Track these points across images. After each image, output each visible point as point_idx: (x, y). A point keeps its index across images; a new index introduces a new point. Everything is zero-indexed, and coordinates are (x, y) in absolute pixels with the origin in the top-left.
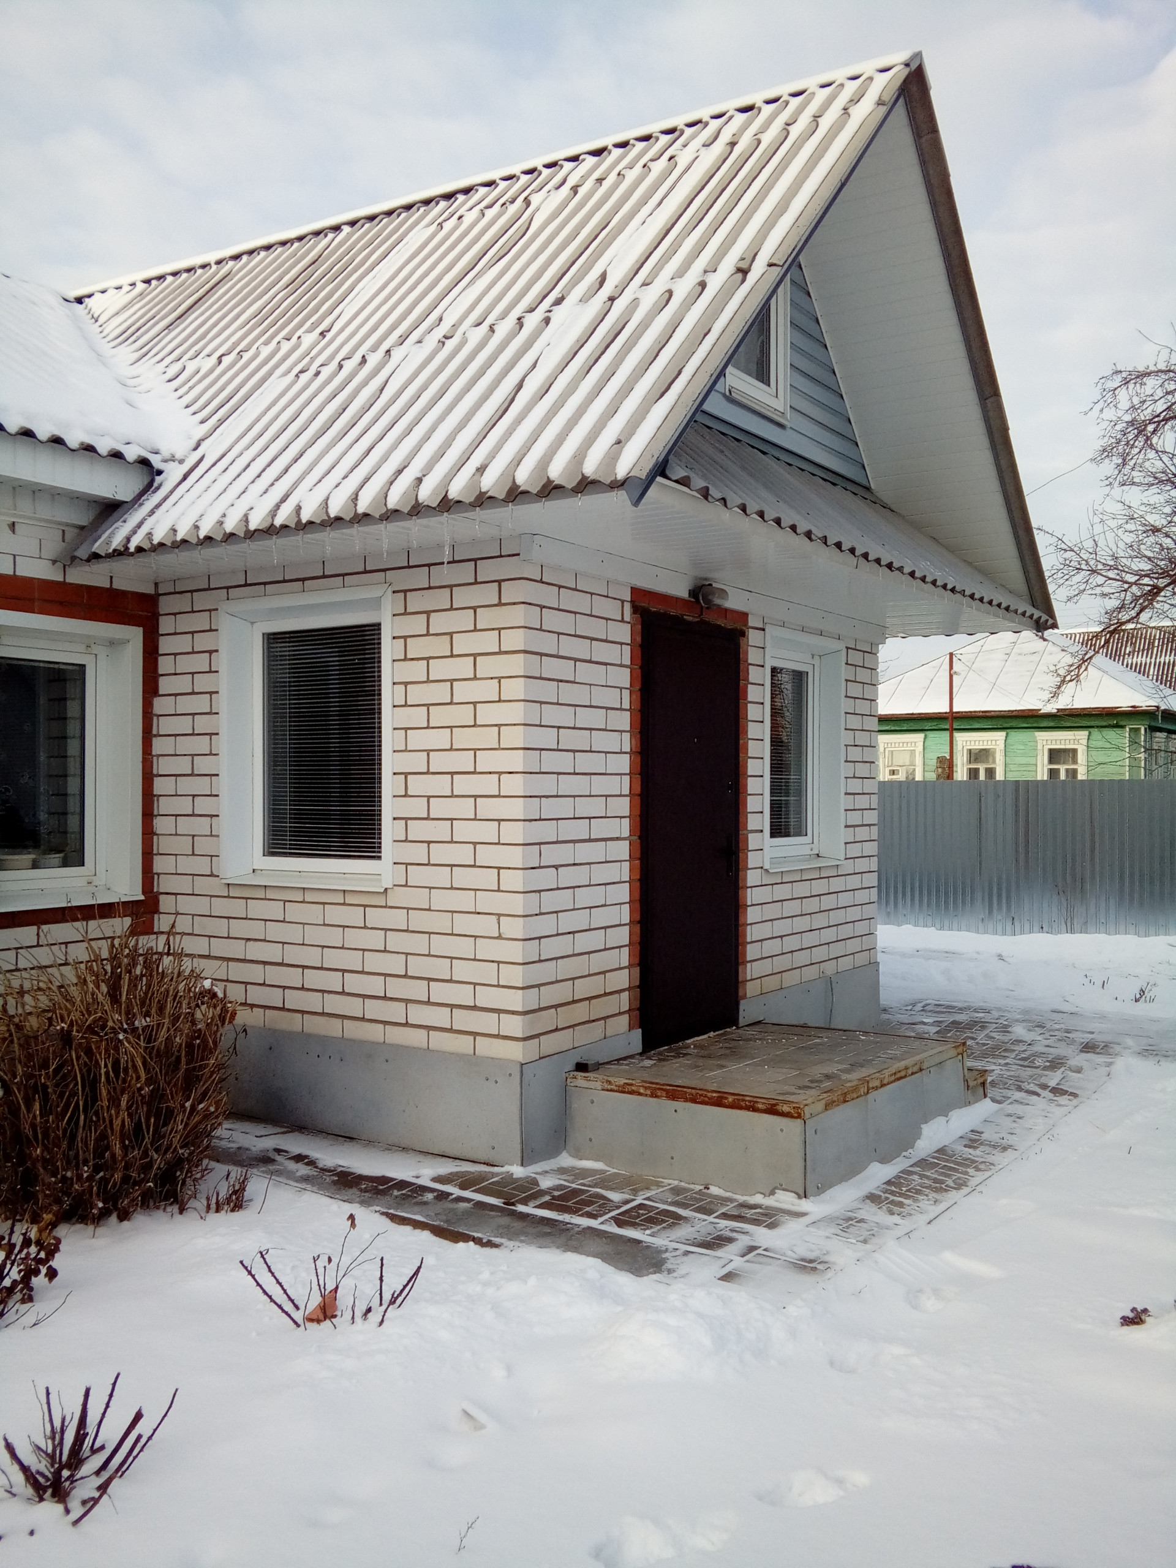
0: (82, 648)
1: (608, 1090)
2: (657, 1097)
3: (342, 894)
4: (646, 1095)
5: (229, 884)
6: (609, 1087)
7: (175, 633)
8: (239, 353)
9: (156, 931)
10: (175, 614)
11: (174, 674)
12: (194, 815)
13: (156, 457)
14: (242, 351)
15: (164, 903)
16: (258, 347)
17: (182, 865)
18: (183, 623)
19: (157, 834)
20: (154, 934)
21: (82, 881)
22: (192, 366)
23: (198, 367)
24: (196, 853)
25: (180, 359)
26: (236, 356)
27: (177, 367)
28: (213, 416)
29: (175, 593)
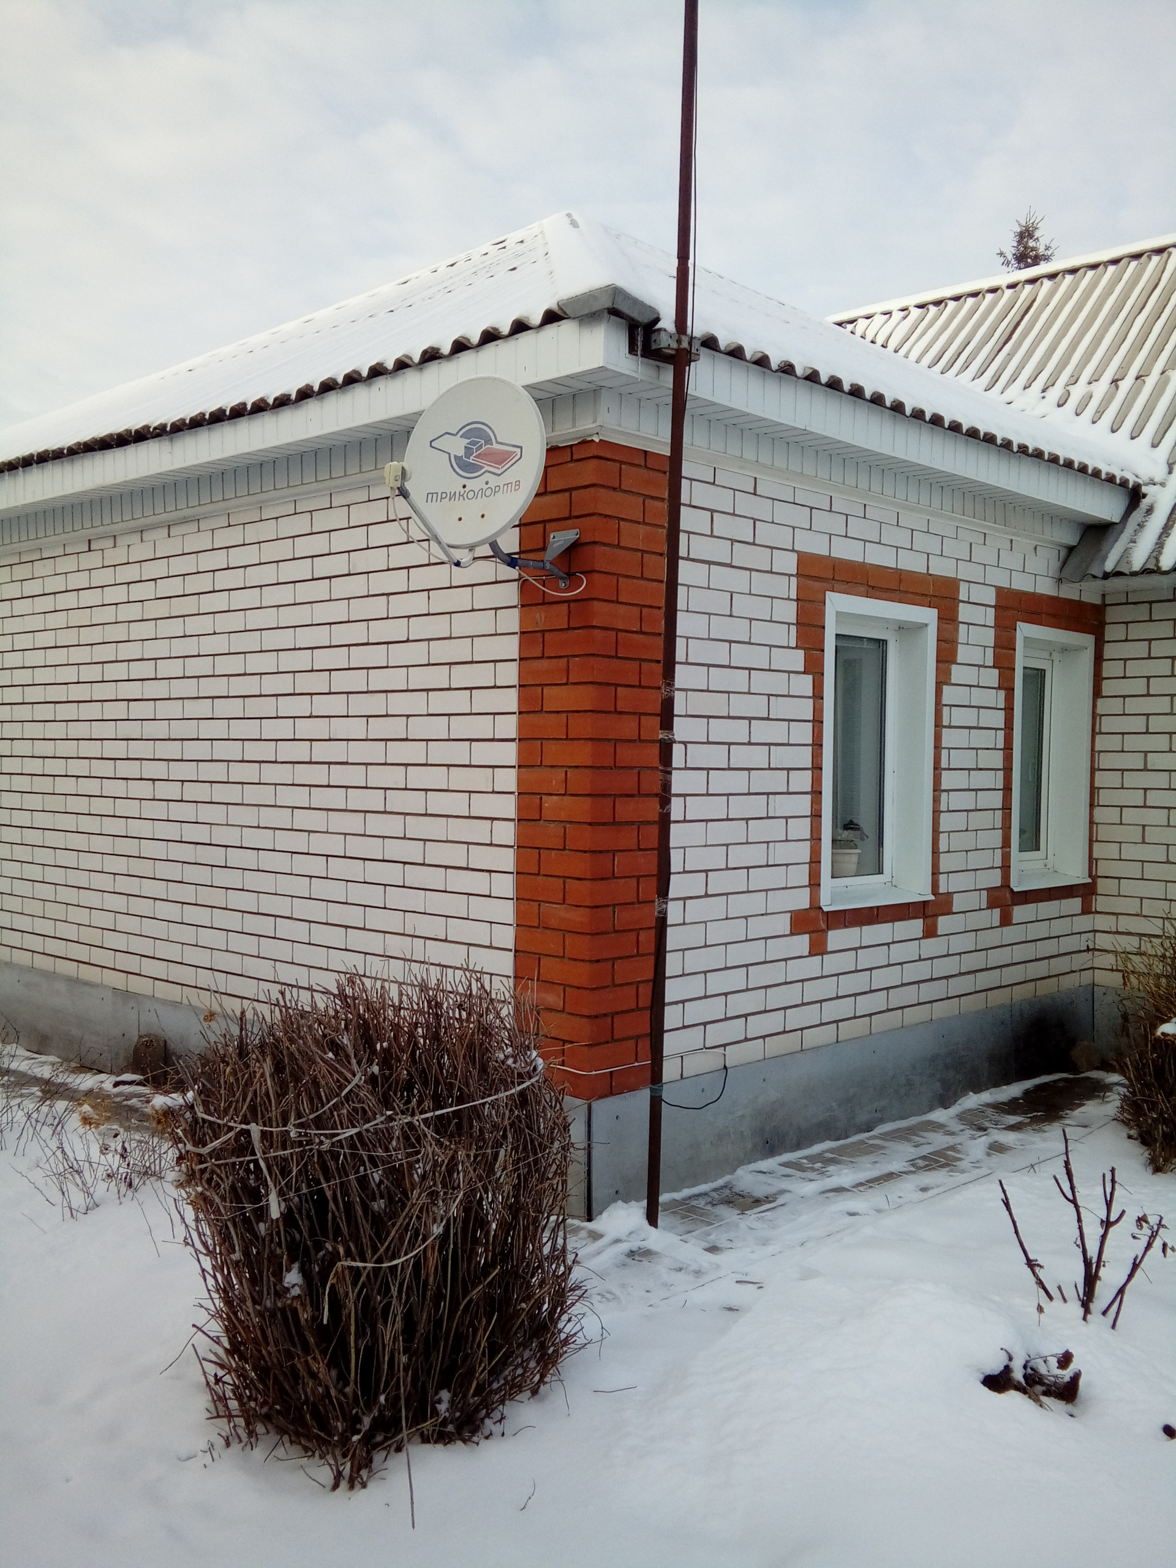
0: (1046, 655)
7: (1126, 640)
8: (1137, 378)
9: (1093, 910)
10: (1127, 623)
11: (1123, 678)
12: (1145, 806)
13: (1140, 481)
14: (1141, 376)
15: (1102, 886)
16: (1163, 373)
17: (1128, 852)
18: (1135, 631)
19: (1097, 824)
20: (1092, 913)
21: (1040, 865)
22: (1078, 392)
23: (1088, 392)
24: (1147, 841)
25: (1053, 385)
26: (1134, 380)
27: (1055, 393)
28: (1163, 441)
29: (1127, 603)
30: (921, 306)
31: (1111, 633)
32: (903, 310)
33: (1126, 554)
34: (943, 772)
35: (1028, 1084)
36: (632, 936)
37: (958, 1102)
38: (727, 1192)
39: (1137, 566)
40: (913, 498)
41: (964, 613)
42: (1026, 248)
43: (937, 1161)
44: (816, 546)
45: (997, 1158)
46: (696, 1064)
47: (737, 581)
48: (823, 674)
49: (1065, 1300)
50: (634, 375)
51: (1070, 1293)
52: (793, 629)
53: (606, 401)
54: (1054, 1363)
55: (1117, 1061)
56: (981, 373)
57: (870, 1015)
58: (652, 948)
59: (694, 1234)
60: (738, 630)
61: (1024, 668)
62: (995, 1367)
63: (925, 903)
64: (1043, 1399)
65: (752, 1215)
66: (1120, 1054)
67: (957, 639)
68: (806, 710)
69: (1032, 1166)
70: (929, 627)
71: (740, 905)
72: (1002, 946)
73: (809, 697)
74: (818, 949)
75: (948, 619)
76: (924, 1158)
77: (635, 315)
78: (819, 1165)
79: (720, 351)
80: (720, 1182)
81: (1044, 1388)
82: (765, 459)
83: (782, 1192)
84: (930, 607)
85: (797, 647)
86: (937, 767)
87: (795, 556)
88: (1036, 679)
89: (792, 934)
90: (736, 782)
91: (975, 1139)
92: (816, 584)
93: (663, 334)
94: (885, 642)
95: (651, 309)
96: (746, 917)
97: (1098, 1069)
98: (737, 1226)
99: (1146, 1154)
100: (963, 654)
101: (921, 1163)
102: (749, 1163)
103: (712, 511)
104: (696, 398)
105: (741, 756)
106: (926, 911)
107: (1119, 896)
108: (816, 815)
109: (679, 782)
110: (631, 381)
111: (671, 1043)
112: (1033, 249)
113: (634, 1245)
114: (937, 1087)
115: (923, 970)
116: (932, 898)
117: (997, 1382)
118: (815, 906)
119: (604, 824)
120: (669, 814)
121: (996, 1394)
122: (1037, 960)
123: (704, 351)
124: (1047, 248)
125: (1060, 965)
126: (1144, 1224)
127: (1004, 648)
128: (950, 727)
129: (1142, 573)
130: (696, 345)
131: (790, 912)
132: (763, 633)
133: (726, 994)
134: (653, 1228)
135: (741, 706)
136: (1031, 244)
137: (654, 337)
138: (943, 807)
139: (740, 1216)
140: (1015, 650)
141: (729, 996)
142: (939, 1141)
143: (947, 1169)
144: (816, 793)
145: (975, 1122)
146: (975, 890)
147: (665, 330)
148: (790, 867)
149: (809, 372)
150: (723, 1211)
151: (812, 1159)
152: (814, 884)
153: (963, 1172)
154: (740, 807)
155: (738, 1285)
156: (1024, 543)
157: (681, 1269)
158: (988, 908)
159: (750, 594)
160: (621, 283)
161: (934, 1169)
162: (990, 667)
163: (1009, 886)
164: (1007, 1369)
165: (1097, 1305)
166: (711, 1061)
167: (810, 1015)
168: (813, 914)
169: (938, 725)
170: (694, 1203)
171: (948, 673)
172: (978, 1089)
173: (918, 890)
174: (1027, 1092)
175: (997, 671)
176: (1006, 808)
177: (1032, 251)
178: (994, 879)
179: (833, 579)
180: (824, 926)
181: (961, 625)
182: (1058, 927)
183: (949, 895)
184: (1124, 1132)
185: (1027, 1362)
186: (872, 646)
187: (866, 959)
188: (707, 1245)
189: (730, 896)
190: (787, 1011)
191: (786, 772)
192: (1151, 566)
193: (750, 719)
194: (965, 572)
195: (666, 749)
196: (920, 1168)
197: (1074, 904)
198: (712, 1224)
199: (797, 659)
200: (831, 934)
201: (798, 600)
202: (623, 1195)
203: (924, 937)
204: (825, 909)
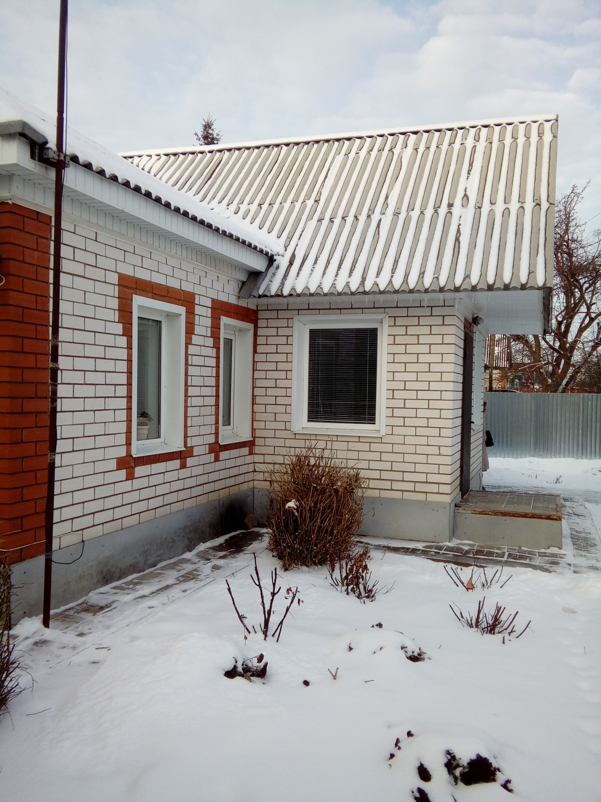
0: (233, 332)
1: (474, 514)
2: (497, 515)
3: (358, 438)
4: (492, 515)
5: (295, 434)
6: (474, 512)
7: (267, 327)
8: (270, 205)
9: (254, 453)
10: (267, 319)
11: (266, 345)
12: (276, 404)
13: (273, 253)
14: (271, 204)
15: (258, 441)
16: (281, 203)
17: (269, 425)
18: (272, 323)
19: (255, 412)
20: (253, 454)
21: (231, 432)
22: (244, 207)
23: (248, 208)
24: (277, 420)
25: (232, 203)
26: (268, 206)
27: (233, 207)
28: (282, 235)
29: (267, 310)
30: (167, 155)
31: (261, 323)
32: (157, 156)
33: (268, 286)
34: (189, 387)
35: (227, 537)
36: (34, 473)
37: (196, 548)
38: (85, 605)
39: (273, 293)
40: (174, 251)
41: (198, 310)
42: (208, 133)
43: (189, 577)
44: (128, 271)
45: (216, 572)
46: (67, 541)
47: (88, 285)
48: (132, 337)
49: (256, 632)
50: (33, 170)
51: (258, 629)
52: (117, 312)
53: (16, 183)
54: (255, 660)
55: (267, 522)
56: (198, 193)
57: (155, 509)
58: (46, 480)
59: (70, 628)
60: (88, 311)
61: (224, 338)
62: (229, 667)
63: (181, 452)
64: (252, 678)
65: (100, 615)
66: (269, 518)
67: (194, 323)
68: (124, 354)
69: (233, 574)
70: (182, 316)
71: (91, 455)
72: (215, 471)
73: (125, 348)
74: (130, 477)
75: (190, 312)
76: (182, 576)
77: (35, 138)
78: (131, 586)
79: (80, 164)
80: (80, 601)
81: (251, 673)
82: (101, 223)
83: (114, 602)
84: (182, 306)
85: (119, 322)
86: (186, 385)
87: (117, 275)
88: (229, 343)
89: (117, 470)
90: (89, 391)
91: (205, 564)
92: (128, 290)
93: (50, 151)
94: (160, 322)
95: (43, 137)
96: (94, 462)
97: (256, 527)
98: (92, 621)
99: (281, 563)
100: (197, 330)
101: (181, 579)
102: (95, 589)
103: (74, 248)
104: (67, 187)
105: (91, 378)
106: (182, 456)
107: (265, 446)
108: (129, 409)
109: (62, 390)
110: (32, 173)
111: (57, 530)
112: (211, 134)
113: (37, 638)
114: (186, 542)
115: (179, 485)
116: (184, 449)
117: (231, 674)
118: (129, 455)
119: (17, 413)
120: (56, 407)
121: (231, 679)
122: (230, 477)
123: (71, 163)
124: (218, 135)
125: (240, 479)
126: (290, 592)
127: (215, 328)
128: (192, 365)
129: (275, 296)
130: (68, 159)
131: (116, 458)
132: (102, 313)
133: (83, 503)
134: (47, 629)
135: (91, 351)
136: (210, 131)
137: (45, 151)
138: (189, 405)
139: (93, 616)
140: (220, 329)
141: (85, 504)
142: (189, 567)
143: (194, 580)
144: (129, 397)
145: (205, 557)
146: (204, 445)
147: (51, 149)
148: (116, 435)
149: (125, 181)
150: (83, 615)
151: (127, 583)
152: (129, 443)
153: (201, 580)
154: (91, 404)
155: (97, 650)
156: (224, 279)
157: (64, 647)
158: (209, 453)
159: (95, 293)
160: (26, 120)
161: (188, 581)
162: (209, 337)
163: (218, 443)
164: (235, 667)
165: (270, 632)
166: (75, 538)
167: (126, 511)
168: (128, 459)
169: (187, 364)
170: (68, 613)
171: (191, 339)
172: (204, 541)
173: (177, 445)
174: (226, 541)
175: (212, 339)
176: (217, 405)
177: (210, 135)
178: (212, 439)
179: (136, 288)
180: (133, 465)
181: (196, 315)
182: (239, 461)
183: (192, 447)
184: (271, 554)
185: (244, 662)
186: (154, 324)
187: (154, 480)
188: (77, 633)
189: (85, 451)
190: (115, 509)
191: (114, 386)
192: (279, 293)
193: (95, 358)
194: (198, 290)
195: (54, 372)
196: (181, 581)
197: (246, 450)
198: (78, 622)
199: (119, 328)
200: (137, 469)
201: (118, 298)
202: (28, 614)
203: (180, 469)
204: (134, 456)
